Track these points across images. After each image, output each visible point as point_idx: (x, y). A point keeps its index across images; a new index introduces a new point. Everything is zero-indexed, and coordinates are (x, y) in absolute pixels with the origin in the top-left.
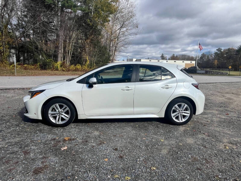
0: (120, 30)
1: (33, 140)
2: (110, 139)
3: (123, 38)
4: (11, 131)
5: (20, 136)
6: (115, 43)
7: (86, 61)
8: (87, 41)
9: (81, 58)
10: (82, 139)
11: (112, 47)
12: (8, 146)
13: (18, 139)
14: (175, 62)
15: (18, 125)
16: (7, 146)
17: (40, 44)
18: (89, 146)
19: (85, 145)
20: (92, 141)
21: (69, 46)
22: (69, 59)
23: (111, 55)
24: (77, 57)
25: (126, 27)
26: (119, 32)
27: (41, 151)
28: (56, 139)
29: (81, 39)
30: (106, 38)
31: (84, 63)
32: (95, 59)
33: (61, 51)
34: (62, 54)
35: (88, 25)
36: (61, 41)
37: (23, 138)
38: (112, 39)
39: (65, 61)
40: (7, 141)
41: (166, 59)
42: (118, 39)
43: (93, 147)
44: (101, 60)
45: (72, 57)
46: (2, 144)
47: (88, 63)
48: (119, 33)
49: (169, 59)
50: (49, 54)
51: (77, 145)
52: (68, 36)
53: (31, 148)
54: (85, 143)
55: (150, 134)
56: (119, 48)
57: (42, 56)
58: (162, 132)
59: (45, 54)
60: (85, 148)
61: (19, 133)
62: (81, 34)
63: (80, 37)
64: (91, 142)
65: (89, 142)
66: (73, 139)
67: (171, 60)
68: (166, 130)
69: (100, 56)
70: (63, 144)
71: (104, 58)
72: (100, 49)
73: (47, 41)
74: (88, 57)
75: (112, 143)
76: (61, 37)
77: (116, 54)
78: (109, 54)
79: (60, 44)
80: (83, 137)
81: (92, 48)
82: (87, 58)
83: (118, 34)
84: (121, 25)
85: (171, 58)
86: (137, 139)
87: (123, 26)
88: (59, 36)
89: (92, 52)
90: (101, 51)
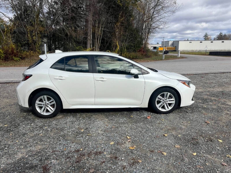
0: (154, 9)
1: (55, 150)
2: (146, 157)
3: (158, 18)
4: (34, 135)
5: (42, 143)
6: (148, 24)
7: (116, 47)
8: (117, 24)
9: (110, 44)
10: (111, 153)
11: (145, 29)
12: (29, 156)
13: (40, 147)
14: (223, 42)
15: (42, 127)
16: (27, 156)
17: (70, 31)
18: (119, 166)
19: (114, 165)
20: (123, 158)
21: (98, 31)
22: (99, 45)
23: (144, 38)
24: (107, 43)
25: (161, 4)
26: (153, 11)
27: (62, 169)
28: (81, 150)
29: (111, 22)
30: (138, 19)
31: (114, 49)
32: (125, 45)
33: (90, 37)
34: (91, 41)
35: (118, 6)
36: (90, 26)
37: (45, 146)
38: (145, 20)
39: (95, 48)
40: (29, 149)
41: (211, 40)
42: (152, 20)
43: (124, 169)
44: (132, 45)
45: (102, 43)
46: (23, 153)
47: (118, 48)
48: (153, 13)
49: (214, 40)
50: (78, 41)
51: (104, 162)
52: (97, 20)
53: (51, 163)
54: (114, 159)
55: (201, 153)
56: (153, 30)
57: (72, 44)
58: (218, 150)
59: (75, 41)
60: (114, 168)
61: (42, 138)
62: (111, 17)
63: (110, 20)
64: (122, 160)
65: (119, 160)
66: (100, 153)
67: (218, 40)
68: (225, 146)
69: (131, 40)
70: (87, 159)
71: (136, 42)
72: (131, 33)
73: (76, 28)
74: (118, 42)
75: (148, 163)
76: (89, 22)
77: (149, 36)
78: (141, 37)
79: (89, 30)
80: (112, 149)
81: (123, 32)
82: (117, 44)
83: (151, 13)
84: (156, 3)
85: (218, 37)
86: (183, 160)
87: (158, 4)
88: (88, 21)
89: (123, 36)
90: (132, 35)
